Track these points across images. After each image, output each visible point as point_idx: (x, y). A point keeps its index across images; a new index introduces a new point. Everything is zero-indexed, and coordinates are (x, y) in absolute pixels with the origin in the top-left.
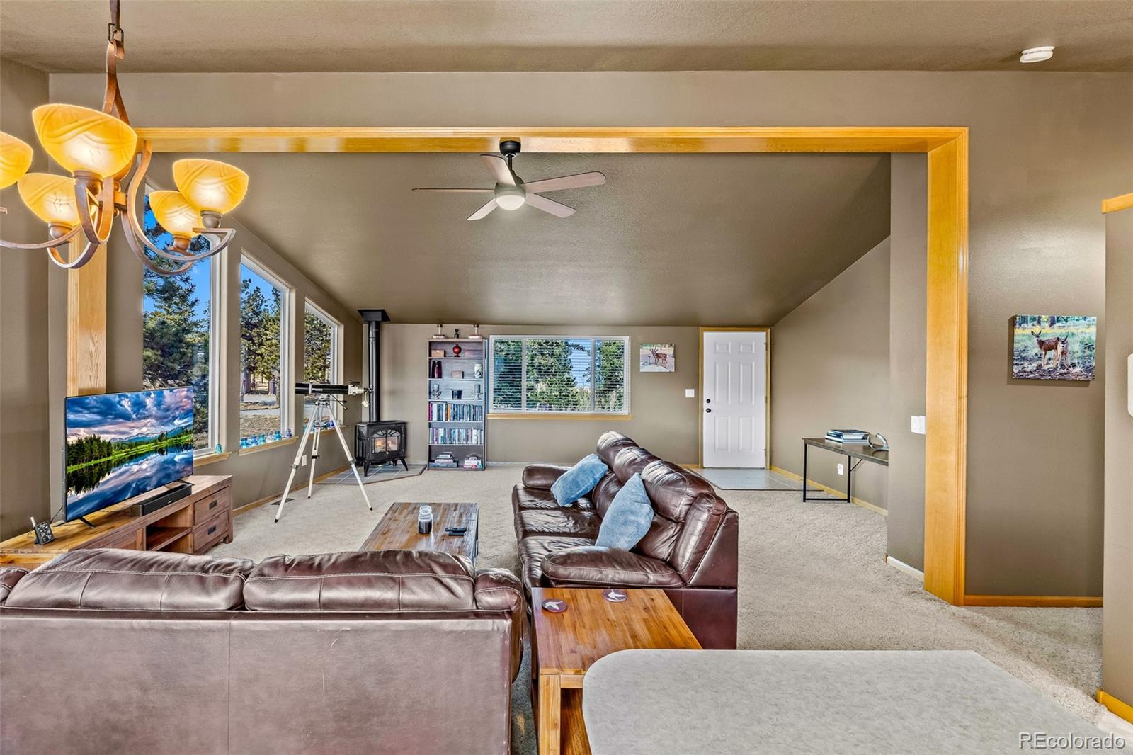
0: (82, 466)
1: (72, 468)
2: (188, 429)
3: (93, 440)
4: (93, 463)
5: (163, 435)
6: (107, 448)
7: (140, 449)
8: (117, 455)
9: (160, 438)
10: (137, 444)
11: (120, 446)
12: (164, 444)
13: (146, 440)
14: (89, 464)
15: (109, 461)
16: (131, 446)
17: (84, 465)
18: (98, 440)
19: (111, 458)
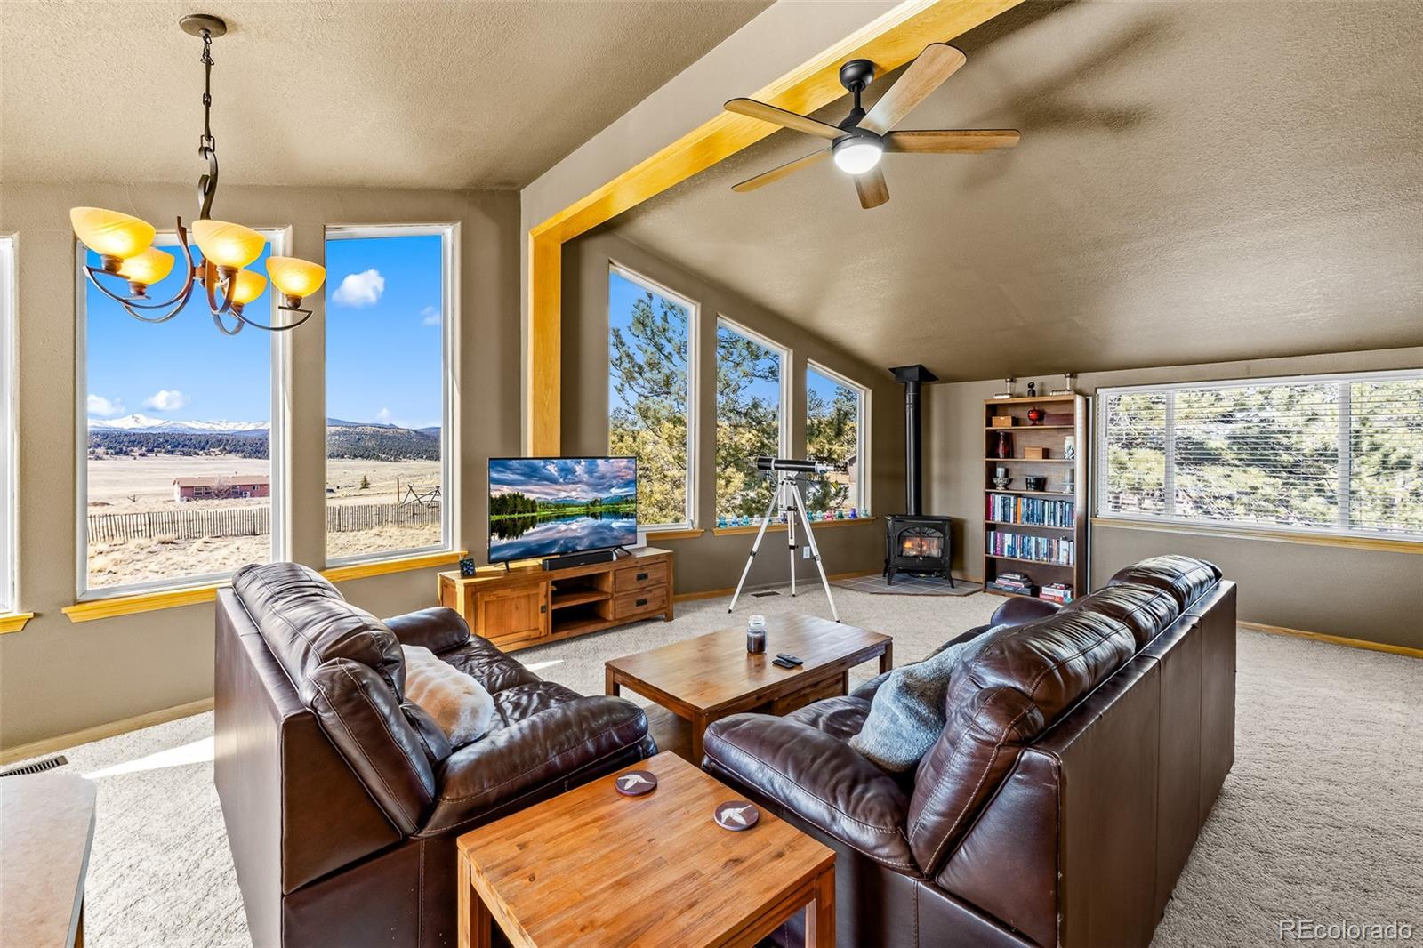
0: (505, 517)
1: (496, 518)
2: (629, 499)
3: (515, 497)
4: (516, 516)
5: (596, 501)
6: (532, 506)
7: (568, 511)
8: (540, 513)
9: (593, 503)
10: (564, 506)
11: (545, 505)
12: (597, 509)
13: (575, 503)
14: (513, 516)
15: (533, 517)
16: (557, 506)
17: (508, 516)
18: (522, 497)
19: (535, 514)
